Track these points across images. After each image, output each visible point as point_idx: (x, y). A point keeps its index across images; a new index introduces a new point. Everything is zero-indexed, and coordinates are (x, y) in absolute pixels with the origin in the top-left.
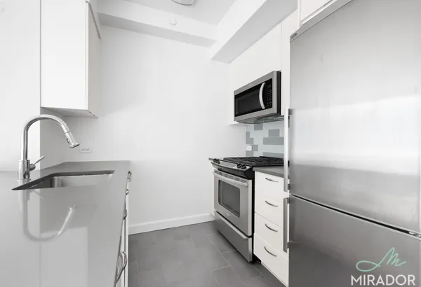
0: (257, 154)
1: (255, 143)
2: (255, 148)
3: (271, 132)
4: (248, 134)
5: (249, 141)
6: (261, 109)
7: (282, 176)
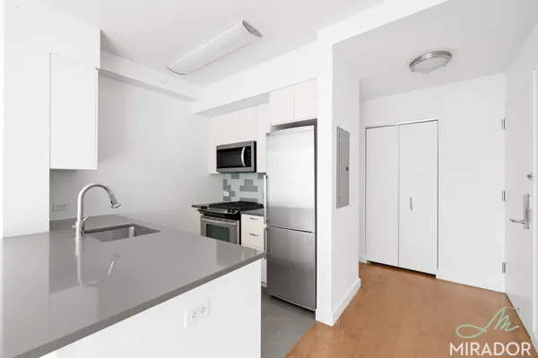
0: (235, 199)
1: (232, 190)
2: (232, 194)
3: (246, 181)
4: (225, 181)
5: (227, 187)
6: (242, 166)
7: (262, 215)
